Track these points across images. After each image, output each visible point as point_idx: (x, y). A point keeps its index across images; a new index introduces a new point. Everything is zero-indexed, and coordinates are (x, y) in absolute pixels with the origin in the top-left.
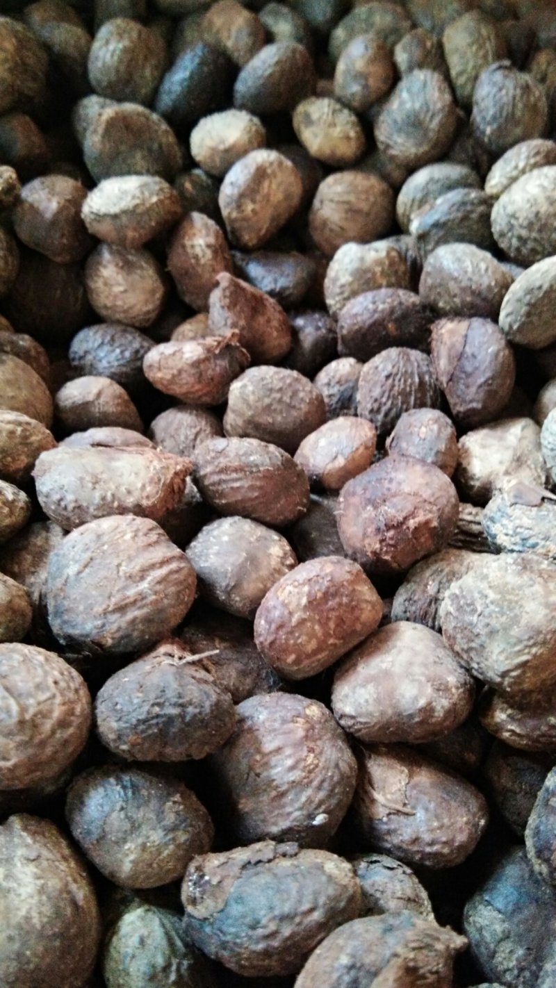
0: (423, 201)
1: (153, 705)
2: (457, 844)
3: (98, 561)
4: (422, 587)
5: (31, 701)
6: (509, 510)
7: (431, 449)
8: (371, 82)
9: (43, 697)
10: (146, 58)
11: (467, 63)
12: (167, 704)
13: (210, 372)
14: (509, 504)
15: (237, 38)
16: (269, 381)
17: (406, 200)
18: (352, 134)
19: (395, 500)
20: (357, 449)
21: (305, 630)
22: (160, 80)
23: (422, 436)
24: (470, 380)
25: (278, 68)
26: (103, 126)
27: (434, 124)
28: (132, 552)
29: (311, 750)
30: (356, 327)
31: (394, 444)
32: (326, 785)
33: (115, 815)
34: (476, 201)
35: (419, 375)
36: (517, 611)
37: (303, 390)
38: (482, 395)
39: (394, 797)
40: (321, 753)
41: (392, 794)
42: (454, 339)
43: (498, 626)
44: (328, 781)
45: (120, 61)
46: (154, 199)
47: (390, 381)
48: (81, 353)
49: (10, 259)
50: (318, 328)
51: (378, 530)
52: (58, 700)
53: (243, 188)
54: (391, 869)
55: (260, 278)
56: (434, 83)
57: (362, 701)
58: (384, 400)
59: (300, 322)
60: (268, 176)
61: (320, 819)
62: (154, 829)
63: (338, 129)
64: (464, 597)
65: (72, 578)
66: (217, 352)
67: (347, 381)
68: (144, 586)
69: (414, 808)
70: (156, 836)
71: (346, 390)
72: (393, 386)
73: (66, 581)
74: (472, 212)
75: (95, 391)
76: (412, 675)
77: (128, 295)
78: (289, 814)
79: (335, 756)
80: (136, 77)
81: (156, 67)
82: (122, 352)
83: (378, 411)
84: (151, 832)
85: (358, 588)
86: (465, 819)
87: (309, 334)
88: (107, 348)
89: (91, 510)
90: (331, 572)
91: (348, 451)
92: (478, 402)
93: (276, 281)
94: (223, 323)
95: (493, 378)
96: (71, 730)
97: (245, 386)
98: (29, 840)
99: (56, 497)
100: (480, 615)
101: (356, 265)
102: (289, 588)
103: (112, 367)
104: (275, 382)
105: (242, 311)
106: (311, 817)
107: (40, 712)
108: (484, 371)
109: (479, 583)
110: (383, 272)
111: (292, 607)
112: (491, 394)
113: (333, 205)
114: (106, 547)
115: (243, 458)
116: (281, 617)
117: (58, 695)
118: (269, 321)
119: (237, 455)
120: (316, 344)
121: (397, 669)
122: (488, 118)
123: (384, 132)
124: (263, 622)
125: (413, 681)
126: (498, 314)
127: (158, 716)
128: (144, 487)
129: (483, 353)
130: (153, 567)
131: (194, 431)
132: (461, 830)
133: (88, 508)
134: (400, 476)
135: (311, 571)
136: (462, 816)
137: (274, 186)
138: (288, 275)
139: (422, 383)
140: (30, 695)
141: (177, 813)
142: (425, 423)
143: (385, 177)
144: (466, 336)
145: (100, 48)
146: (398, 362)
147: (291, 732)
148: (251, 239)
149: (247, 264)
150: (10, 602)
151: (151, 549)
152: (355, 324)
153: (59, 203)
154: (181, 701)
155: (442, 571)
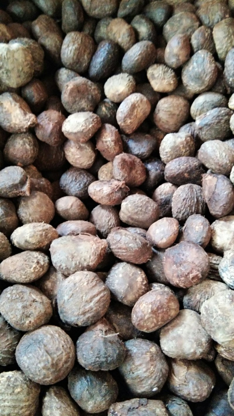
0: (202, 111)
1: (96, 357)
2: (203, 396)
3: (75, 295)
4: (195, 296)
5: (55, 356)
6: (229, 268)
7: (200, 236)
8: (180, 58)
9: (59, 353)
10: (85, 51)
11: (223, 45)
12: (101, 357)
13: (114, 198)
14: (229, 265)
15: (123, 38)
16: (137, 203)
17: (194, 109)
18: (172, 82)
19: (185, 264)
20: (171, 236)
21: (150, 321)
22: (91, 60)
23: (197, 230)
24: (217, 204)
25: (140, 57)
26: (69, 92)
27: (207, 79)
28: (87, 291)
29: (152, 365)
30: (172, 174)
31: (185, 230)
32: (157, 378)
33: (85, 392)
34: (224, 114)
35: (196, 197)
36: (228, 321)
37: (150, 206)
38: (221, 210)
39: (182, 378)
40: (155, 366)
41: (181, 377)
42: (211, 184)
43: (221, 325)
44: (158, 377)
45: (74, 54)
46: (91, 126)
47: (185, 201)
48: (64, 185)
49: (35, 149)
50: (157, 170)
51: (178, 276)
52: (64, 354)
53: (126, 114)
54: (180, 405)
55: (133, 148)
56: (208, 58)
57: (171, 347)
58: (182, 209)
59: (149, 166)
60: (136, 107)
61: (155, 389)
62: (98, 396)
63: (166, 81)
64: (209, 310)
65: (66, 301)
66: (116, 190)
67: (168, 194)
68: (92, 304)
69: (188, 383)
70: (99, 399)
71: (167, 197)
72: (186, 203)
73: (64, 302)
74: (221, 119)
75: (70, 204)
76: (189, 338)
77: (81, 159)
78: (144, 387)
79: (161, 366)
80: (81, 60)
81: (89, 54)
82: (80, 185)
83: (180, 212)
84: (97, 398)
85: (170, 304)
86: (206, 387)
87: (153, 172)
88: (74, 183)
89: (71, 269)
90: (160, 299)
91: (167, 236)
92: (220, 212)
93: (140, 150)
94: (119, 175)
95: (226, 204)
96: (69, 363)
97: (127, 204)
98: (57, 400)
99: (59, 265)
100: (215, 319)
101: (172, 145)
102: (144, 305)
103: (76, 191)
104: (139, 203)
105: (126, 170)
106: (152, 388)
107: (58, 359)
108: (222, 201)
109: (215, 305)
110: (183, 147)
111: (145, 312)
112: (225, 210)
113: (164, 112)
114: (77, 289)
115: (127, 245)
116: (141, 316)
117: (64, 351)
118: (136, 172)
119: (125, 244)
120: (156, 177)
121: (184, 335)
122: (231, 74)
123: (185, 79)
124: (135, 316)
125: (189, 341)
126: (229, 175)
127: (98, 361)
128: (90, 257)
129: (223, 194)
130: (94, 296)
131: (108, 219)
132: (205, 391)
133: (70, 268)
134: (187, 253)
135: (152, 299)
136: (205, 386)
137: (139, 111)
138: (145, 147)
139: (198, 201)
140: (55, 353)
141: (106, 390)
142: (198, 225)
143: (186, 98)
144: (216, 185)
145: (66, 49)
146: (188, 193)
147: (145, 358)
148: (129, 132)
149: (128, 141)
150: (45, 311)
151: (94, 288)
152: (171, 173)
153: (53, 125)
154: (106, 356)
155: (202, 291)
